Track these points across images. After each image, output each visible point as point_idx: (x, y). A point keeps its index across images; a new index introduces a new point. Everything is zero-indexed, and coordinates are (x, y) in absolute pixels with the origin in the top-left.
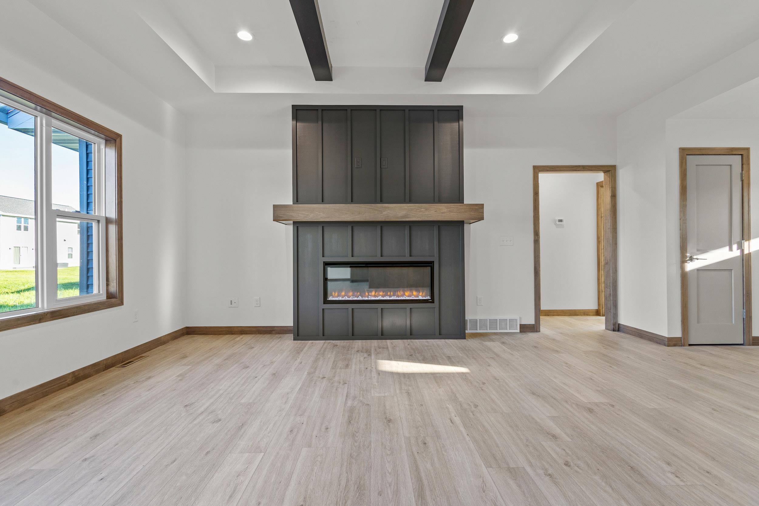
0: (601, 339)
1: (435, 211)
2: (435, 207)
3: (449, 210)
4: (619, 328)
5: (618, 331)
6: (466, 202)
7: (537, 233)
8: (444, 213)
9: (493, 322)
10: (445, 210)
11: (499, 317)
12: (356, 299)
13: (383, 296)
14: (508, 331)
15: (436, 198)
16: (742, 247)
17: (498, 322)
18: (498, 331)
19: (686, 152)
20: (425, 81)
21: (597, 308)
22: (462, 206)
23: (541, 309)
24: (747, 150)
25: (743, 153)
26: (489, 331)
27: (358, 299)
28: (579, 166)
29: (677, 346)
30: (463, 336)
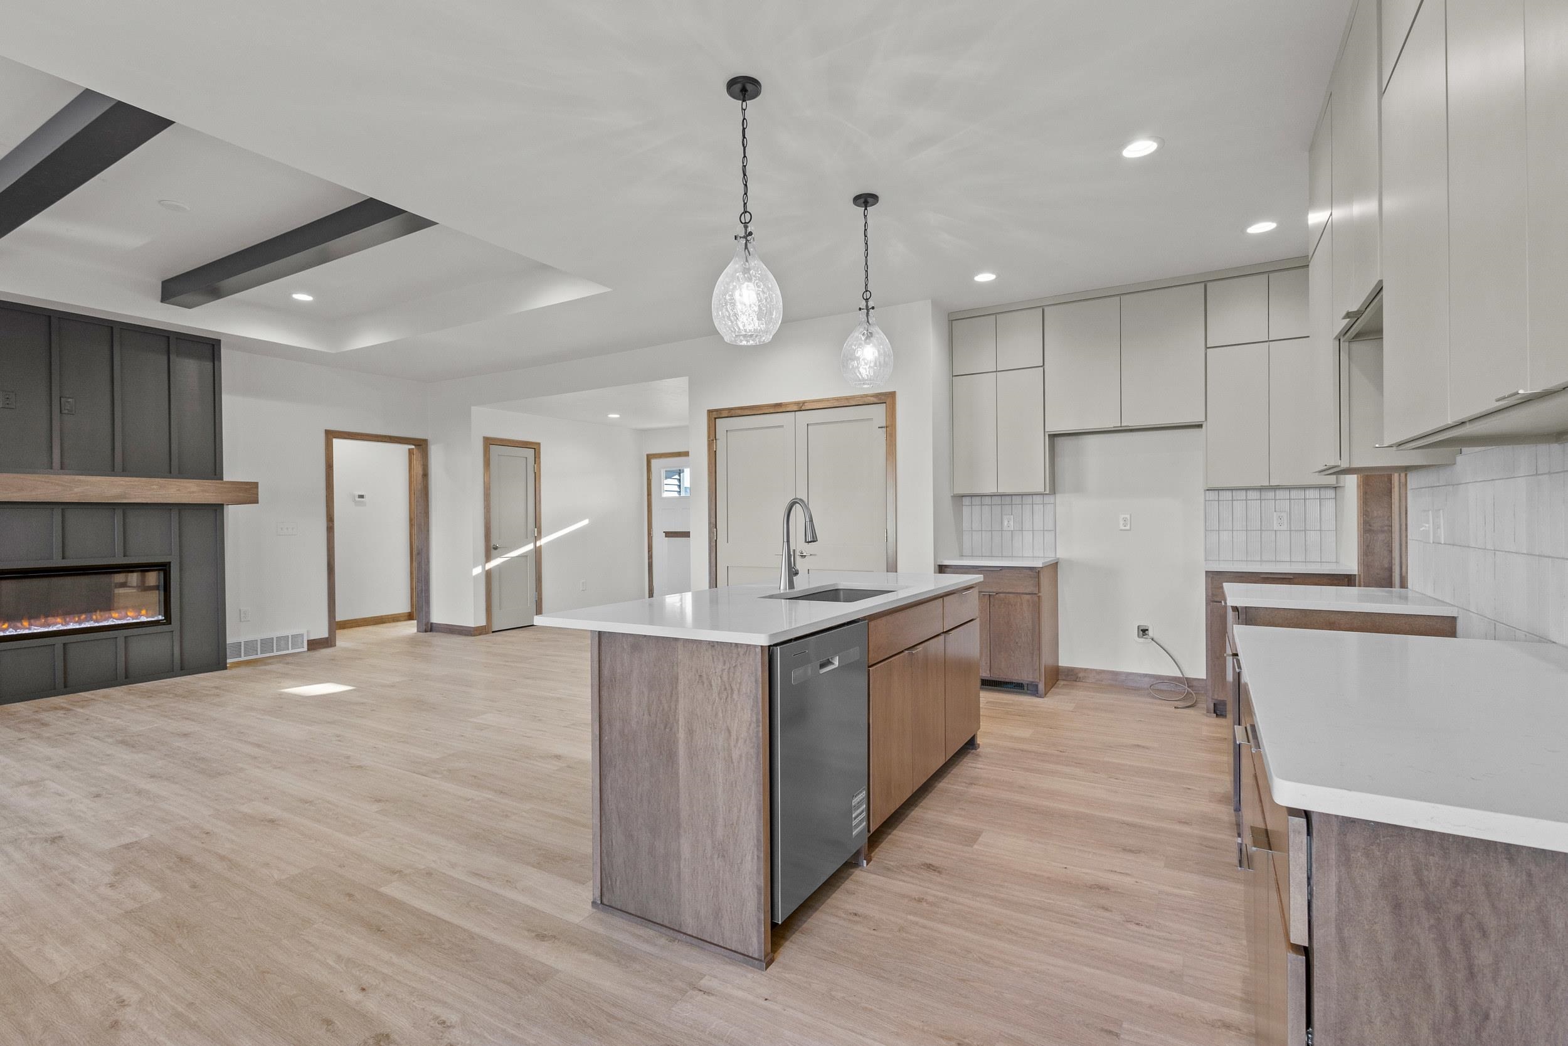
0: (412, 641)
1: (179, 490)
2: (178, 484)
3: (202, 488)
4: (431, 628)
5: (431, 631)
6: (226, 478)
7: (330, 519)
8: (193, 492)
9: (267, 644)
10: (195, 489)
11: (274, 635)
13: (80, 623)
14: (290, 651)
15: (173, 469)
16: (536, 537)
17: (275, 642)
18: (276, 653)
19: (489, 442)
20: (162, 302)
21: (410, 611)
22: (221, 483)
23: (337, 620)
24: (539, 444)
25: (535, 447)
26: (260, 656)
27: (8, 633)
28: (385, 436)
29: (480, 634)
30: (225, 668)
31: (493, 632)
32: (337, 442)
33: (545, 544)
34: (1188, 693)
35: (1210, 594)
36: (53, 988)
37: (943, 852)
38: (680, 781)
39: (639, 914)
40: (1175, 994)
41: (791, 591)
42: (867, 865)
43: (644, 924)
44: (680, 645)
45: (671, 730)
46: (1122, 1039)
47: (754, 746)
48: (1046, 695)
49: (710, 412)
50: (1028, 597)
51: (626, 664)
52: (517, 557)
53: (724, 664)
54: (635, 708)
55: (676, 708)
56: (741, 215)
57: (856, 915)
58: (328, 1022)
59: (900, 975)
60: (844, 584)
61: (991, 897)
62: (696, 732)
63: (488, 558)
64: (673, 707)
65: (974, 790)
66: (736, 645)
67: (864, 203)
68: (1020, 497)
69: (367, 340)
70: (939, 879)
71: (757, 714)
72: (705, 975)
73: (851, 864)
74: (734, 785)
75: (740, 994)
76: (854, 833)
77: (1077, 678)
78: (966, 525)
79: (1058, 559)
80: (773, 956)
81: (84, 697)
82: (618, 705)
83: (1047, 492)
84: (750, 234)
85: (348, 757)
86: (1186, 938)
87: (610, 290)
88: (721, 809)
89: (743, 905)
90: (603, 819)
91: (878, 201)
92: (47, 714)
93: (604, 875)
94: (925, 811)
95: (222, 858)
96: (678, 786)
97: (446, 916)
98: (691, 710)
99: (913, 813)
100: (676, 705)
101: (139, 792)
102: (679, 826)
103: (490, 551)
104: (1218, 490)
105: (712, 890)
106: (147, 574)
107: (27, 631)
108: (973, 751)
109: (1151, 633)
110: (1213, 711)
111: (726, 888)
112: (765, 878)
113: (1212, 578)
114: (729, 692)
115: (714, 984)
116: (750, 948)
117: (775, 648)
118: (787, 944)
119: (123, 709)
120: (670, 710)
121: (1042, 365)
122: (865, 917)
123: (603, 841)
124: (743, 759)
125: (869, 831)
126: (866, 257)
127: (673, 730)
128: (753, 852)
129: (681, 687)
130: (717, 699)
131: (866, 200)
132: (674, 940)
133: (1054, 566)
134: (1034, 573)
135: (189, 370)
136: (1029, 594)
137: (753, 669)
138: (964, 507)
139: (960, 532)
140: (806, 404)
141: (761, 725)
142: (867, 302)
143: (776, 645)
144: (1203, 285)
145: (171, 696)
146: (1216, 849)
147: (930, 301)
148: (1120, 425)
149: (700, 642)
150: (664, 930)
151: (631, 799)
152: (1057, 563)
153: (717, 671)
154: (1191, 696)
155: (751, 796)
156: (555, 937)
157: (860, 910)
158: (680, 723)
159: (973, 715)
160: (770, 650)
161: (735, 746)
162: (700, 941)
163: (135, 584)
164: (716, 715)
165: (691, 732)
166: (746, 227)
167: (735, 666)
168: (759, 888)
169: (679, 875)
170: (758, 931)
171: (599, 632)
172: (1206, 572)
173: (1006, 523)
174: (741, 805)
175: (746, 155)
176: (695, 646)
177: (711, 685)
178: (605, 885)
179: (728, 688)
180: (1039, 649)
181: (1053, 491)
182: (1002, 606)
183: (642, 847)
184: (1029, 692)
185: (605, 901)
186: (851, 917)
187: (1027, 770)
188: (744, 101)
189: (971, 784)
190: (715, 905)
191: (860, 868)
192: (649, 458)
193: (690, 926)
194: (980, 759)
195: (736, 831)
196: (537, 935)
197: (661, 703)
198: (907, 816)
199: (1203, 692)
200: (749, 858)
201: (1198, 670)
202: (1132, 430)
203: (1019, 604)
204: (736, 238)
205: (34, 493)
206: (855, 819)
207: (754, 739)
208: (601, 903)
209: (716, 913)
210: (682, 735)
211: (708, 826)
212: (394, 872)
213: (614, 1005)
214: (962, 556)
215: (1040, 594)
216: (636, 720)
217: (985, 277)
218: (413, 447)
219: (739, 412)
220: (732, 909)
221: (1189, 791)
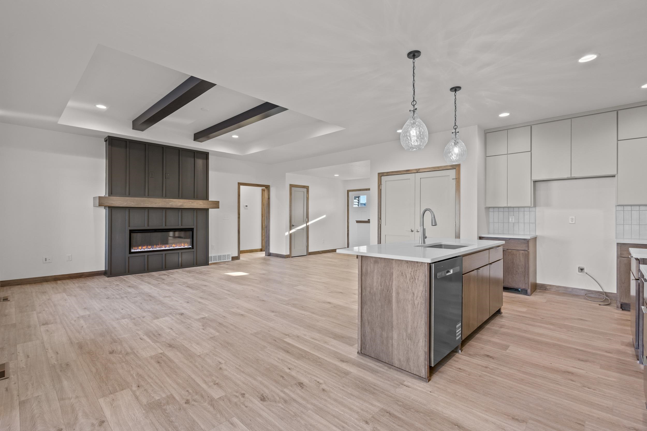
0: (264, 259)
1: (197, 204)
2: (197, 202)
4: (270, 255)
5: (270, 256)
6: (210, 200)
7: (239, 214)
8: (201, 205)
9: (220, 257)
10: (202, 203)
11: (222, 254)
12: (149, 250)
13: (169, 247)
14: (227, 260)
15: (195, 197)
16: (307, 222)
17: (222, 257)
18: (222, 261)
19: (291, 186)
20: (194, 141)
21: (261, 248)
22: (208, 201)
23: (240, 250)
24: (308, 187)
25: (307, 188)
26: (218, 261)
27: (151, 250)
28: (256, 184)
29: (287, 258)
30: (208, 264)
31: (292, 257)
32: (242, 187)
33: (310, 224)
34: (606, 299)
35: (619, 254)
36: (199, 356)
37: (493, 351)
38: (393, 311)
39: (376, 358)
40: (610, 416)
41: (424, 244)
42: (461, 352)
43: (378, 361)
44: (394, 262)
45: (390, 292)
46: (586, 427)
47: (424, 300)
48: (531, 295)
49: (379, 174)
50: (523, 252)
51: (372, 268)
52: (300, 229)
53: (412, 269)
54: (375, 284)
55: (392, 285)
56: (412, 102)
57: (460, 369)
58: (283, 377)
59: (483, 392)
60: (444, 243)
61: (518, 370)
62: (400, 293)
63: (291, 229)
64: (391, 284)
65: (503, 330)
66: (417, 262)
67: (455, 90)
68: (518, 208)
69: (254, 150)
70: (493, 361)
71: (426, 288)
72: (405, 381)
73: (455, 351)
74: (415, 314)
75: (420, 389)
76: (457, 339)
77: (546, 289)
78: (491, 220)
79: (537, 235)
80: (430, 378)
81: (171, 272)
82: (369, 282)
83: (532, 206)
84: (416, 109)
85: (258, 297)
86: (613, 396)
87: (344, 129)
88: (410, 322)
89: (419, 358)
90: (362, 322)
91: (461, 89)
92: (162, 276)
93: (362, 343)
94: (482, 335)
95: (232, 325)
96: (392, 312)
97: (308, 351)
98: (398, 285)
99: (477, 336)
100: (392, 283)
101: (199, 302)
102: (392, 327)
103: (291, 227)
104: (623, 206)
105: (406, 351)
106: (176, 232)
107: (155, 249)
108: (500, 315)
109: (585, 270)
110: (620, 307)
111: (412, 351)
112: (428, 348)
113: (621, 246)
114: (414, 279)
115: (409, 384)
116: (422, 374)
117: (432, 264)
118: (434, 375)
119: (184, 276)
120: (390, 285)
121: (530, 150)
122: (464, 370)
123: (362, 331)
124: (419, 304)
125: (462, 339)
126: (455, 112)
127: (391, 292)
128: (423, 339)
129: (394, 277)
130: (409, 282)
131: (455, 89)
132: (391, 368)
133: (535, 239)
134: (526, 241)
135: (200, 162)
136: (523, 250)
137: (424, 271)
138: (490, 212)
139: (488, 223)
140: (420, 170)
141: (427, 292)
142: (455, 130)
143: (432, 263)
144: (616, 112)
145: (196, 273)
146: (626, 364)
147: (477, 126)
148: (570, 176)
149: (402, 261)
150: (386, 364)
151: (373, 316)
152: (536, 237)
153: (409, 271)
154: (607, 300)
155: (422, 318)
156: (347, 362)
157: (462, 368)
158: (394, 290)
159: (500, 300)
160: (430, 265)
161: (416, 299)
162: (400, 369)
163: (172, 236)
164: (408, 287)
165: (398, 293)
166: (414, 107)
167: (417, 270)
168: (425, 352)
169: (392, 345)
170: (425, 368)
171: (362, 256)
172: (617, 243)
173: (510, 220)
174: (418, 321)
175: (414, 79)
176: (400, 262)
177: (406, 277)
178: (362, 346)
179: (413, 278)
180: (528, 275)
181: (535, 206)
182: (510, 255)
183: (377, 334)
184: (522, 293)
185: (362, 352)
186: (458, 370)
187: (526, 324)
188: (414, 59)
189: (501, 327)
190: (407, 357)
191: (458, 353)
192: (348, 191)
193: (396, 363)
194: (504, 318)
195: (416, 331)
196: (341, 360)
197: (386, 282)
198: (474, 337)
199: (614, 299)
200: (421, 341)
201: (612, 288)
202: (576, 179)
203: (518, 255)
204: (410, 111)
205: (159, 205)
206: (457, 333)
207: (424, 297)
208: (361, 353)
209: (407, 360)
210: (394, 294)
211: (404, 328)
212: (286, 335)
213: (375, 385)
214: (489, 233)
215: (529, 251)
216: (375, 288)
217: (504, 115)
218: (265, 188)
219: (391, 174)
220: (414, 359)
221: (610, 340)
